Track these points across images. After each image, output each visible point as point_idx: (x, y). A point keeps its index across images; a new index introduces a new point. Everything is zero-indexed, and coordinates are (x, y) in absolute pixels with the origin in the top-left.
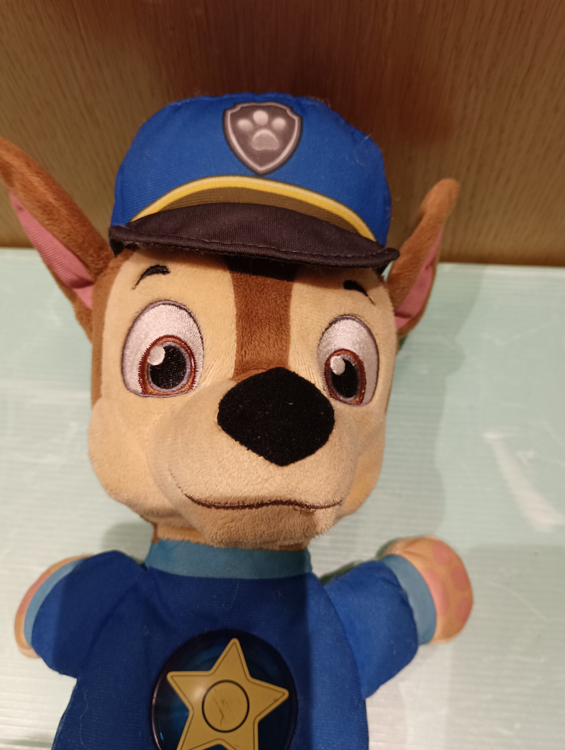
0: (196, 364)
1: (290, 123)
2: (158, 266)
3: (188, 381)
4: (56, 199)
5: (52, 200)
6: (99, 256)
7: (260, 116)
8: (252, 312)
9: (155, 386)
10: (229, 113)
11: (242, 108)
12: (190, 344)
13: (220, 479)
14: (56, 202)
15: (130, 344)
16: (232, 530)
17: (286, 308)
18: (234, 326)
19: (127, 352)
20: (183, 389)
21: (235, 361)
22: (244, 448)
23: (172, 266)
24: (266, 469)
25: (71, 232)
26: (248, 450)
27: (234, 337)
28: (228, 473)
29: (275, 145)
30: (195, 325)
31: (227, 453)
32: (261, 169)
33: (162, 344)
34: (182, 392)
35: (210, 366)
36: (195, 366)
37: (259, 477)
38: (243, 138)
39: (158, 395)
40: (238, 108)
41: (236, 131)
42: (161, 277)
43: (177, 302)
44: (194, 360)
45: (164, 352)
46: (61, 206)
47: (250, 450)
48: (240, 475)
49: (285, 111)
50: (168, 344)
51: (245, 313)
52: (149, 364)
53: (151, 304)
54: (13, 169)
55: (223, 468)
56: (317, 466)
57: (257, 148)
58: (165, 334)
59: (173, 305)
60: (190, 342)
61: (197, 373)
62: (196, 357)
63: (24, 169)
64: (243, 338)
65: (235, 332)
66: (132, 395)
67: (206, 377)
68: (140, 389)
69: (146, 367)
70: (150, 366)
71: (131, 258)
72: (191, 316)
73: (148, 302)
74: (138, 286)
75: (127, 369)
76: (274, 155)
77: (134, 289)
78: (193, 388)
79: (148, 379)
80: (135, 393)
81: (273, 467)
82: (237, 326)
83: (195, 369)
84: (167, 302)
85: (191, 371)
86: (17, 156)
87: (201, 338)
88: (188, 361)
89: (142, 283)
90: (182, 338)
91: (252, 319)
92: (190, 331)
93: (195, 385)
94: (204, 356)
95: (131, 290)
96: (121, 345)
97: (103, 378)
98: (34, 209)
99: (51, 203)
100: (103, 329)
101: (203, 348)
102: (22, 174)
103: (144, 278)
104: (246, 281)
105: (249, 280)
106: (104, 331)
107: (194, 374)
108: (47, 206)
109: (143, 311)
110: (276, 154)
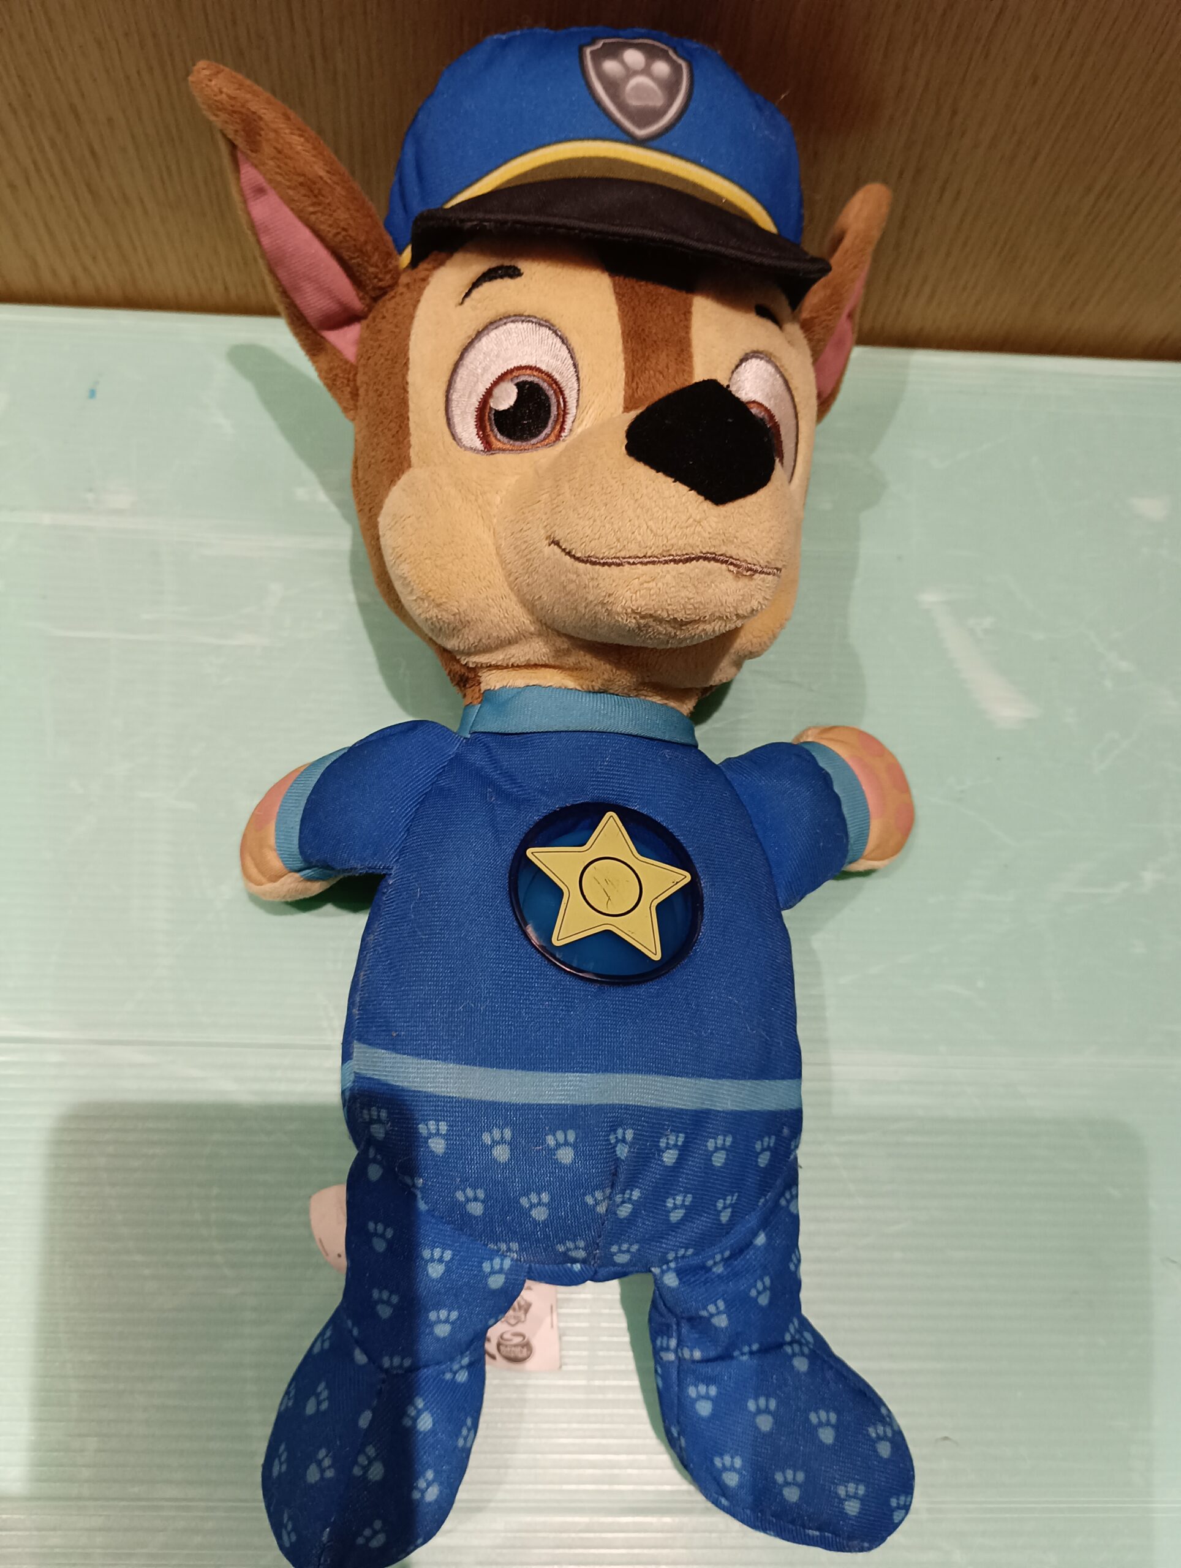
0: (567, 404)
1: (676, 69)
2: (501, 268)
3: (553, 428)
4: (328, 172)
5: (322, 173)
6: (386, 266)
7: (633, 57)
8: (643, 330)
9: (505, 440)
10: (588, 51)
11: (604, 44)
12: (557, 376)
13: (637, 523)
14: (330, 175)
15: (459, 384)
16: (652, 592)
17: (687, 328)
18: (620, 347)
19: (455, 396)
20: (547, 441)
21: (625, 396)
22: (670, 480)
23: (524, 266)
24: (698, 506)
25: (349, 224)
26: (675, 481)
27: (622, 364)
28: (649, 513)
29: (657, 100)
30: (565, 347)
31: (647, 488)
32: (640, 133)
33: (512, 379)
34: (547, 444)
35: (590, 403)
36: (565, 406)
37: (691, 517)
38: (613, 87)
39: (511, 450)
40: (599, 45)
41: (602, 77)
42: (508, 282)
43: (535, 317)
44: (564, 399)
45: (516, 390)
46: (335, 183)
47: (678, 483)
48: (665, 515)
49: (667, 52)
50: (522, 379)
51: (635, 331)
52: (491, 408)
53: (491, 323)
54: (262, 123)
55: (642, 508)
56: (759, 510)
57: (634, 102)
58: (516, 365)
59: (529, 321)
60: (557, 372)
61: (568, 416)
62: (566, 393)
63: (281, 124)
64: (634, 364)
65: (622, 357)
66: (469, 454)
67: (582, 421)
68: (478, 444)
69: (487, 414)
70: (493, 412)
71: (449, 263)
72: (557, 335)
73: (488, 321)
74: (468, 300)
75: (456, 419)
76: (656, 114)
77: (462, 303)
78: (563, 438)
79: (492, 430)
80: (474, 451)
81: (707, 505)
82: (625, 348)
83: (564, 411)
84: (519, 317)
85: (558, 414)
86: (269, 103)
87: (575, 365)
88: (553, 400)
89: (476, 294)
90: (544, 368)
91: (644, 340)
92: (556, 357)
93: (563, 434)
94: (579, 390)
95: (456, 306)
96: (444, 387)
97: (413, 440)
98: (289, 187)
99: (321, 178)
100: (408, 369)
101: (578, 379)
102: (276, 131)
103: (478, 287)
104: (633, 287)
105: (637, 287)
106: (410, 372)
107: (563, 419)
108: (315, 183)
109: (479, 335)
110: (659, 113)
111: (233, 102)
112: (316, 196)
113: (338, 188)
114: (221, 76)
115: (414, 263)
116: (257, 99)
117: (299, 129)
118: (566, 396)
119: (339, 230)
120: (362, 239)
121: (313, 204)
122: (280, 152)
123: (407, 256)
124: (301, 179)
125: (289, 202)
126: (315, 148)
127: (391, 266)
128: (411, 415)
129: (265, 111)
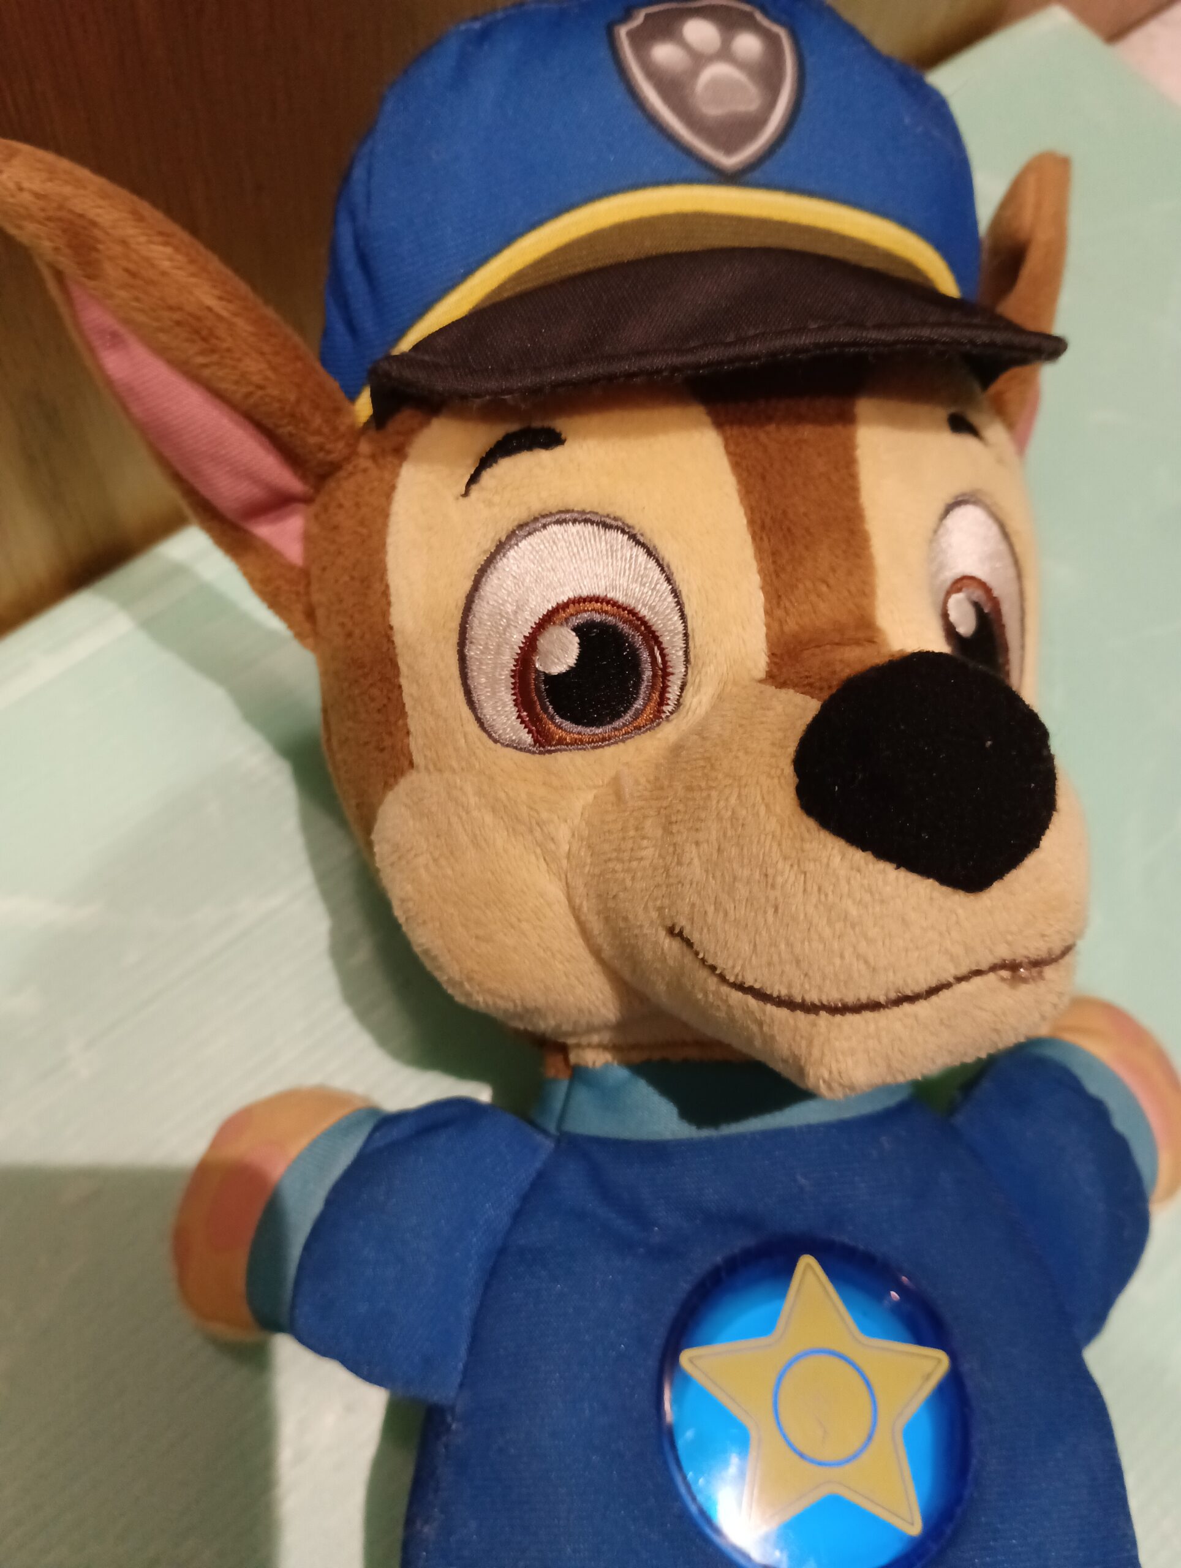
0: (667, 658)
1: (771, 40)
2: (526, 430)
3: (648, 700)
4: (220, 298)
5: (210, 301)
6: (335, 429)
7: (700, 32)
8: (785, 512)
9: (567, 724)
10: (623, 31)
11: (647, 16)
12: (644, 612)
14: (224, 303)
15: (478, 631)
17: (854, 492)
18: (750, 550)
19: (472, 652)
20: (640, 721)
21: (767, 635)
23: (560, 424)
25: (266, 377)
26: (898, 867)
27: (756, 579)
29: (750, 100)
30: (652, 564)
32: (730, 161)
33: (567, 620)
34: (636, 728)
35: (708, 658)
36: (664, 662)
38: (675, 89)
39: (578, 744)
40: (639, 18)
41: (654, 74)
42: (543, 456)
43: (597, 513)
44: (662, 650)
45: (577, 639)
46: (236, 315)
49: (753, 16)
50: (584, 619)
51: (771, 517)
52: (537, 671)
53: (521, 526)
54: (97, 232)
57: (712, 111)
58: (571, 595)
59: (586, 521)
60: (644, 605)
61: (672, 678)
62: (665, 639)
63: (130, 230)
64: (776, 576)
65: (754, 566)
66: (509, 752)
67: (698, 687)
68: (525, 736)
69: (531, 681)
70: (542, 678)
72: (637, 543)
73: (516, 523)
74: (474, 488)
75: (482, 694)
76: (752, 125)
77: (466, 494)
78: (663, 716)
79: (545, 710)
80: (518, 747)
81: (957, 899)
82: (758, 550)
83: (664, 670)
84: (565, 516)
85: (655, 676)
86: (104, 196)
87: (675, 593)
88: (645, 655)
89: (487, 476)
90: (620, 598)
91: (789, 530)
92: (641, 579)
93: (667, 709)
94: (686, 635)
95: (457, 499)
96: (454, 638)
97: (415, 722)
98: (162, 330)
99: (209, 309)
100: (389, 604)
101: (683, 616)
102: (124, 242)
103: (490, 466)
104: (756, 439)
105: (763, 437)
106: (393, 610)
107: (663, 683)
108: (199, 319)
109: (501, 548)
110: (756, 123)
111: (42, 203)
112: (204, 339)
113: (240, 322)
114: (16, 162)
115: (380, 418)
116: (82, 192)
117: (160, 233)
118: (664, 646)
119: (251, 389)
120: (292, 397)
121: (202, 353)
122: (133, 275)
123: (364, 407)
124: (177, 316)
125: (161, 352)
126: (192, 261)
127: (343, 428)
128: (403, 681)
129: (99, 211)
